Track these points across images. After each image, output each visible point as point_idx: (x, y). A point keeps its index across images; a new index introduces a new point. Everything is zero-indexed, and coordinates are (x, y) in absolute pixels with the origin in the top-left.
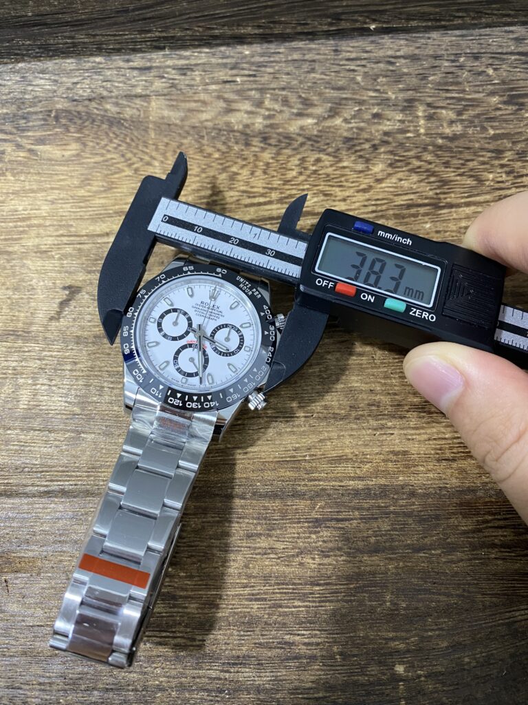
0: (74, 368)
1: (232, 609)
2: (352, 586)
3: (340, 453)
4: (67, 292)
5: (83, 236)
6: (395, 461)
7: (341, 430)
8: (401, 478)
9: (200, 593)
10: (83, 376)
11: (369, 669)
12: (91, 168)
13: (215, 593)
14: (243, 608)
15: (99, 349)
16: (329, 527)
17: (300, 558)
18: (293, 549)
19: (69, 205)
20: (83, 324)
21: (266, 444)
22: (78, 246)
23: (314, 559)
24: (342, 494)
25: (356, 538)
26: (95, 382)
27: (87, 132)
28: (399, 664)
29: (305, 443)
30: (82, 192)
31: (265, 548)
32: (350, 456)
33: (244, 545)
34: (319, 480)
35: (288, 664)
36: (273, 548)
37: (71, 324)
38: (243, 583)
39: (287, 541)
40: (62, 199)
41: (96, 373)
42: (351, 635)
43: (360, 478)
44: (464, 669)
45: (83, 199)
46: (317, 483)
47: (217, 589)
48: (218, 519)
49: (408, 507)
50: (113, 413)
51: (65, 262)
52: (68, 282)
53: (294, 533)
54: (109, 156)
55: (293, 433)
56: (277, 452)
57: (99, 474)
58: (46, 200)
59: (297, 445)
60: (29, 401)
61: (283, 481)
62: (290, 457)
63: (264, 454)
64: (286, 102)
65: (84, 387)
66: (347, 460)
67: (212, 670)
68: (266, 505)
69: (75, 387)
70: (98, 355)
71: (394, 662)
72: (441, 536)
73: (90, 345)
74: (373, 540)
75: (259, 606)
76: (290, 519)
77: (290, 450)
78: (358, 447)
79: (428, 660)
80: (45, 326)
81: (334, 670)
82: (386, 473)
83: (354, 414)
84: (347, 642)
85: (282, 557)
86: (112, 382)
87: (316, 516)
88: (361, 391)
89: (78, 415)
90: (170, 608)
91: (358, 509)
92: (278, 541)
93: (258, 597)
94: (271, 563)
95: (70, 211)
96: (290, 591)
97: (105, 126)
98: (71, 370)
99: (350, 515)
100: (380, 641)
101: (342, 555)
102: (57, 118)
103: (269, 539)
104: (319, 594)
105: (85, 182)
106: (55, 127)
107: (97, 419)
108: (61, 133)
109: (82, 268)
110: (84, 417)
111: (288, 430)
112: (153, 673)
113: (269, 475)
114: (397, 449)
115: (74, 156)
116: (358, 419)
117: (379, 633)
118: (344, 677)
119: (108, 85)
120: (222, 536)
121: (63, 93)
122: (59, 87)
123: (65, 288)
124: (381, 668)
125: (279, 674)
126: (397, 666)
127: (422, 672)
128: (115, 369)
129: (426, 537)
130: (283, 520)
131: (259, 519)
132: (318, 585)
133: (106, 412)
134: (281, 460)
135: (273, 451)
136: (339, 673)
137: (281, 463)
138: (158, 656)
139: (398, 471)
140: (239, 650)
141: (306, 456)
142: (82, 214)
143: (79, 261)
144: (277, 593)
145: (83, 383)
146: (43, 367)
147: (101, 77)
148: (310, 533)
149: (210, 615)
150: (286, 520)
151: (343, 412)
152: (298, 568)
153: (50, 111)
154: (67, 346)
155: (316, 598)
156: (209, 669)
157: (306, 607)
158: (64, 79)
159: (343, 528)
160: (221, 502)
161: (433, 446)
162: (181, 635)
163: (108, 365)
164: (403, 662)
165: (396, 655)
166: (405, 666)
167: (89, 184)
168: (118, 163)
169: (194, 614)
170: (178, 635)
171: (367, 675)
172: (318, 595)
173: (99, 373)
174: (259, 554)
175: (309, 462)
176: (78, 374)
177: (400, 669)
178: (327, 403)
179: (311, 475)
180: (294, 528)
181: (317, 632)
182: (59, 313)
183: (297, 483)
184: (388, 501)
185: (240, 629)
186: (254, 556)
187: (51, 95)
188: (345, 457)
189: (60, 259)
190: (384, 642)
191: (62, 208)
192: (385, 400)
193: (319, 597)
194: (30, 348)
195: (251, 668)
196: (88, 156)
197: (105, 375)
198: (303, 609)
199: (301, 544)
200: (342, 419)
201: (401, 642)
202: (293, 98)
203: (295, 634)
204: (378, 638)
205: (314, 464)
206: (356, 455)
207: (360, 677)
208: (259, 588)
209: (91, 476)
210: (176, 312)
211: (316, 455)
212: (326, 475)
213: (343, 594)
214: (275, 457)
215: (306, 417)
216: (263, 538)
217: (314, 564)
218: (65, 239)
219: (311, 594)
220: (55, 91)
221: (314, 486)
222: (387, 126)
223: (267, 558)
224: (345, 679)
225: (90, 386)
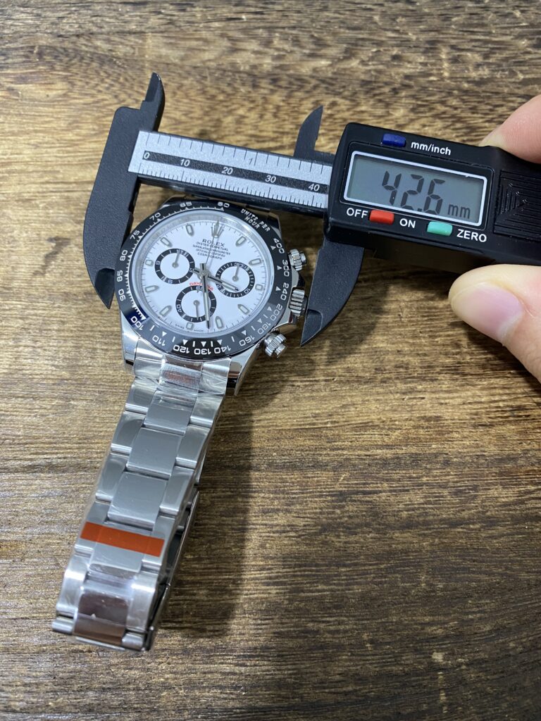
0: (62, 328)
1: (247, 595)
2: (382, 566)
3: (365, 419)
4: (54, 244)
5: (71, 183)
6: (427, 428)
7: (367, 395)
8: (433, 446)
9: (210, 577)
10: (72, 337)
11: (404, 658)
12: (79, 110)
13: (227, 577)
14: (260, 593)
15: (90, 307)
16: (355, 501)
17: (323, 536)
18: (314, 526)
19: (55, 150)
20: (72, 279)
21: (283, 411)
22: (66, 194)
23: (338, 536)
24: (369, 465)
25: (385, 512)
26: (87, 343)
27: (75, 71)
28: (437, 652)
29: (325, 409)
30: (70, 136)
31: (284, 526)
32: (377, 423)
33: (260, 522)
34: (343, 449)
35: (312, 655)
36: (292, 526)
37: (58, 279)
38: (260, 566)
39: (308, 518)
40: (47, 143)
41: (87, 334)
42: (383, 620)
43: (388, 446)
44: (510, 656)
45: (72, 143)
46: (340, 452)
47: (230, 572)
48: (229, 493)
49: (443, 478)
50: (107, 377)
51: (51, 211)
52: (55, 234)
53: (316, 508)
54: (100, 97)
55: (313, 398)
56: (294, 419)
57: (92, 446)
58: (29, 144)
59: (317, 412)
60: (10, 365)
61: (302, 450)
62: (310, 424)
63: (280, 421)
64: (296, 42)
65: (74, 349)
66: (374, 427)
67: (226, 663)
68: (284, 477)
69: (63, 349)
70: (89, 314)
71: (432, 649)
72: (480, 509)
73: (80, 302)
74: (405, 514)
75: (278, 591)
76: (310, 492)
77: (309, 417)
78: (385, 412)
79: (469, 646)
80: (29, 282)
81: (364, 660)
82: (417, 441)
83: (379, 377)
84: (379, 628)
85: (303, 535)
86: (106, 344)
87: (341, 489)
88: (387, 352)
89: (67, 380)
90: (176, 595)
91: (387, 480)
92: (299, 517)
93: (277, 580)
94: (290, 542)
95: (56, 156)
96: (314, 573)
97: (95, 65)
98: (58, 330)
99: (378, 487)
100: (415, 626)
101: (370, 532)
102: (40, 54)
103: (288, 515)
104: (346, 575)
105: (74, 124)
106: (38, 65)
107: (89, 385)
108: (45, 71)
109: (70, 218)
110: (74, 382)
111: (307, 395)
112: (157, 669)
113: (286, 444)
114: (429, 414)
115: (60, 96)
116: (385, 382)
117: (414, 618)
118: (376, 667)
119: (99, 20)
120: (234, 513)
121: (47, 29)
122: (42, 22)
123: (51, 240)
124: (417, 656)
125: (303, 666)
126: (435, 653)
127: (463, 660)
128: (109, 329)
129: (464, 510)
130: (303, 493)
131: (275, 492)
132: (345, 566)
133: (100, 377)
134: (300, 427)
135: (290, 418)
136: (371, 664)
137: (300, 431)
138: (163, 650)
139: (431, 439)
140: (256, 640)
141: (326, 423)
142: (70, 159)
143: (66, 211)
144: (298, 576)
145: (72, 345)
146: (26, 327)
147: (90, 12)
148: (334, 507)
149: (222, 602)
150: (307, 493)
151: (367, 374)
152: (322, 547)
153: (33, 47)
154: (54, 304)
155: (342, 580)
156: (222, 663)
157: (331, 590)
158: (49, 14)
159: (371, 502)
160: (232, 475)
161: (469, 411)
162: (189, 625)
163: (101, 325)
164: (442, 648)
165: (433, 642)
166: (444, 653)
167: (78, 127)
168: (110, 105)
169: (203, 601)
170: (186, 625)
171: (401, 664)
172: (345, 577)
173: (91, 334)
174: (277, 532)
175: (330, 429)
176: (67, 334)
177: (438, 657)
178: (349, 365)
179: (333, 444)
180: (316, 502)
181: (345, 619)
182: (44, 267)
183: (318, 452)
184: (421, 471)
185: (257, 617)
186: (272, 534)
187: (33, 30)
188: (371, 424)
189: (45, 208)
190: (419, 627)
191: (47, 152)
192: (415, 361)
193: (346, 580)
194: (12, 306)
195: (270, 661)
196: (76, 96)
197: (98, 335)
198: (328, 593)
199: (324, 520)
200: (366, 383)
201: (439, 626)
202: (304, 38)
203: (320, 622)
204: (412, 623)
205: (337, 432)
206: (383, 422)
207: (394, 668)
208: (277, 570)
209: (83, 448)
210: (176, 252)
211: (338, 422)
212: (350, 444)
213: (372, 575)
214: (293, 425)
215: (326, 381)
216: (281, 514)
217: (340, 542)
218: (50, 187)
219: (336, 576)
220: (38, 26)
221: (337, 455)
222: (408, 69)
223: (286, 537)
224: (377, 669)
225: (81, 347)
